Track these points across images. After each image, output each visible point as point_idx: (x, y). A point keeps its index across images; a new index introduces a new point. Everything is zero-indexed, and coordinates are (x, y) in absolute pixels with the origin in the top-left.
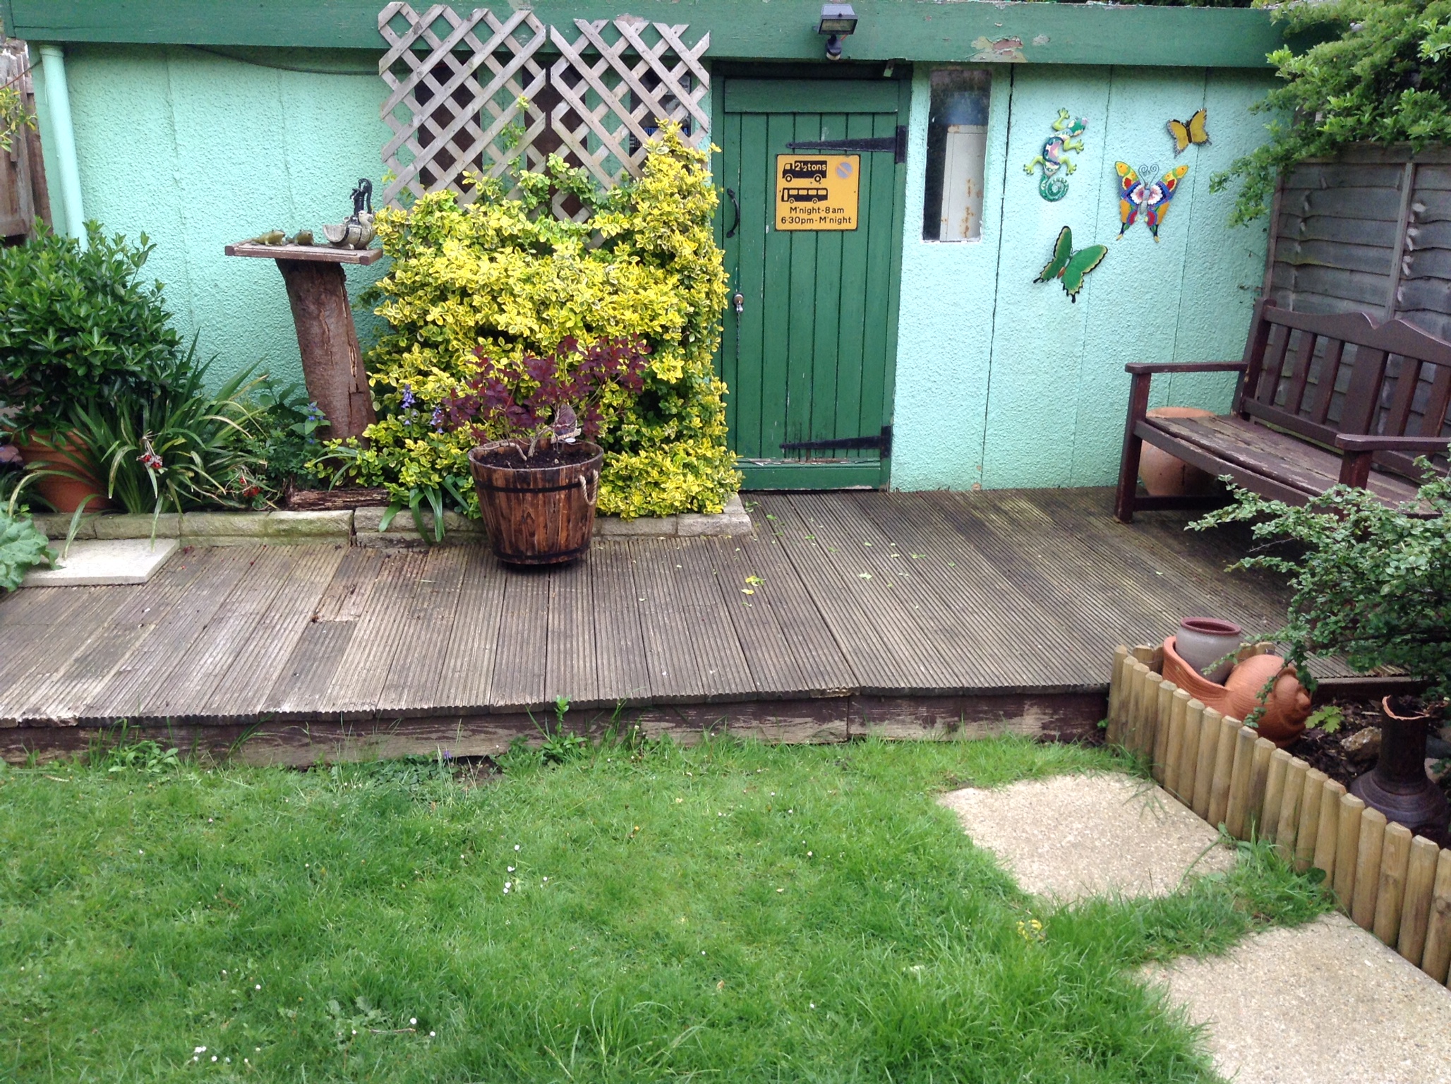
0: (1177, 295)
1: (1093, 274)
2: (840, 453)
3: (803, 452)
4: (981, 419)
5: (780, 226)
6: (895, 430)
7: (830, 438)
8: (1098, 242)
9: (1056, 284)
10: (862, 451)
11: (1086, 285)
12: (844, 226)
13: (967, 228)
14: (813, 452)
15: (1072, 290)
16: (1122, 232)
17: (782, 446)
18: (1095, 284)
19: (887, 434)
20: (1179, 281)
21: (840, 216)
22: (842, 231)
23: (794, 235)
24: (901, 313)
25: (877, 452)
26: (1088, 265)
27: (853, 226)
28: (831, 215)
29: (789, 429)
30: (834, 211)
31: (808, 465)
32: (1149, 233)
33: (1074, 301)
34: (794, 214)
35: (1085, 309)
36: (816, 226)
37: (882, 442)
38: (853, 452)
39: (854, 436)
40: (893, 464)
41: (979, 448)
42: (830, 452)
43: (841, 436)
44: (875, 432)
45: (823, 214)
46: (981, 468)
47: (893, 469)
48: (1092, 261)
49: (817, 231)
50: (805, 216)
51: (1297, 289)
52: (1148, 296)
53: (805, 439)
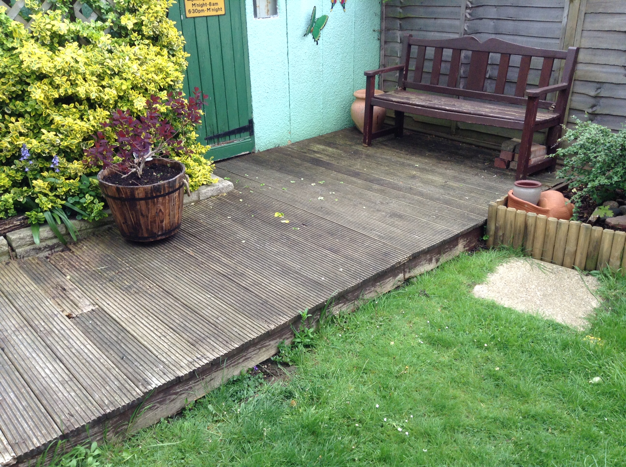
0: (353, 37)
1: (323, 30)
2: (232, 137)
3: (216, 140)
4: (288, 108)
5: (188, 15)
6: (255, 121)
7: (227, 130)
8: (324, 14)
9: (310, 36)
10: (242, 134)
11: (321, 35)
12: (219, 13)
13: (268, 11)
14: (220, 139)
15: (316, 39)
16: (332, 8)
17: (206, 139)
18: (325, 33)
19: (251, 122)
20: (353, 30)
21: (216, 7)
22: (218, 16)
23: (196, 20)
24: (250, 58)
25: (248, 133)
26: (322, 25)
27: (223, 12)
28: (212, 7)
29: (208, 129)
30: (213, 5)
31: (219, 146)
32: (341, 8)
33: (317, 44)
34: (194, 8)
35: (321, 48)
36: (206, 14)
37: (249, 128)
38: (238, 136)
39: (237, 127)
40: (256, 138)
41: (289, 123)
42: (228, 138)
43: (232, 128)
44: (246, 124)
45: (208, 7)
46: (290, 133)
47: (256, 141)
48: (323, 23)
49: (207, 17)
50: (199, 8)
51: (401, 29)
52: (343, 39)
53: (216, 133)
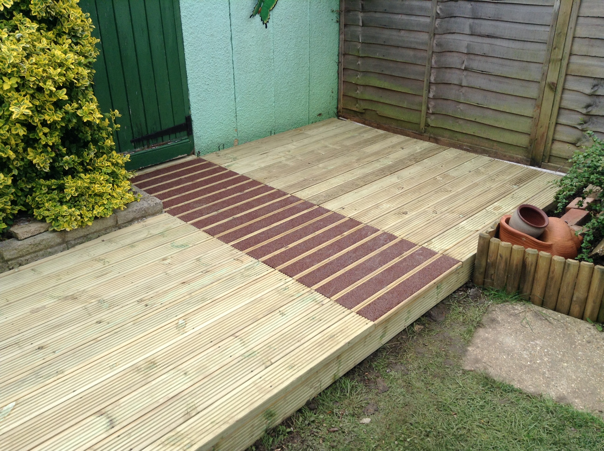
0: (308, 19)
1: (273, 10)
2: (166, 138)
3: (145, 142)
4: (233, 103)
6: (193, 118)
7: (159, 130)
9: (258, 17)
10: (178, 134)
11: (271, 17)
14: (151, 141)
15: (265, 21)
17: (132, 142)
19: (189, 120)
20: (308, 10)
24: (185, 44)
25: (185, 133)
29: (134, 130)
31: (150, 150)
33: (266, 27)
35: (272, 31)
37: (187, 127)
38: (172, 136)
39: (171, 125)
40: (195, 138)
41: (234, 119)
42: (160, 139)
43: (164, 127)
44: (183, 121)
46: (236, 130)
47: (195, 141)
48: (273, 3)
51: (363, 10)
52: (297, 21)
53: (145, 133)
